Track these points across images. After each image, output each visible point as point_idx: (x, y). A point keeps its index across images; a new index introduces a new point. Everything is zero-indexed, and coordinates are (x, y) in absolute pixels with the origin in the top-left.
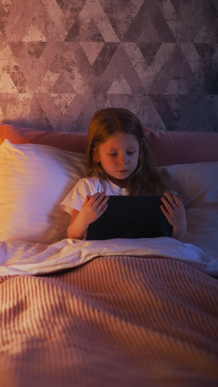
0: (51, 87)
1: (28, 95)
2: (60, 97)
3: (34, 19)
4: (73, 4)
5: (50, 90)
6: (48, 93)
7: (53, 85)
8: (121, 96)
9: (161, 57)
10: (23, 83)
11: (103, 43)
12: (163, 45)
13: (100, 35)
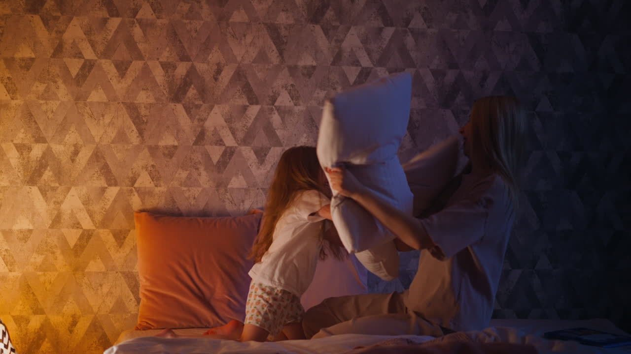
0: (181, 182)
1: (163, 189)
2: (189, 191)
3: (168, 127)
4: (199, 115)
5: (181, 185)
6: (179, 187)
7: (183, 181)
8: (239, 189)
9: (271, 158)
10: (158, 179)
11: (224, 147)
12: (272, 148)
13: (221, 140)
